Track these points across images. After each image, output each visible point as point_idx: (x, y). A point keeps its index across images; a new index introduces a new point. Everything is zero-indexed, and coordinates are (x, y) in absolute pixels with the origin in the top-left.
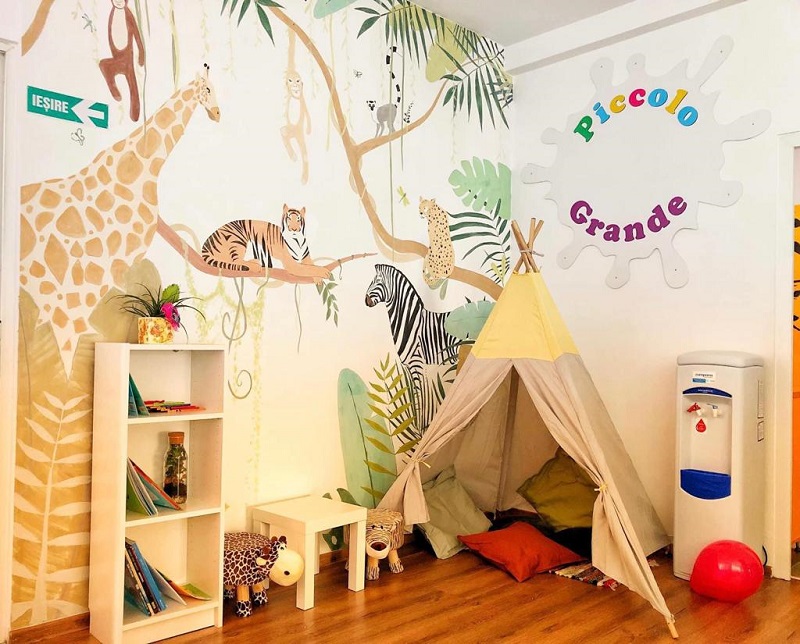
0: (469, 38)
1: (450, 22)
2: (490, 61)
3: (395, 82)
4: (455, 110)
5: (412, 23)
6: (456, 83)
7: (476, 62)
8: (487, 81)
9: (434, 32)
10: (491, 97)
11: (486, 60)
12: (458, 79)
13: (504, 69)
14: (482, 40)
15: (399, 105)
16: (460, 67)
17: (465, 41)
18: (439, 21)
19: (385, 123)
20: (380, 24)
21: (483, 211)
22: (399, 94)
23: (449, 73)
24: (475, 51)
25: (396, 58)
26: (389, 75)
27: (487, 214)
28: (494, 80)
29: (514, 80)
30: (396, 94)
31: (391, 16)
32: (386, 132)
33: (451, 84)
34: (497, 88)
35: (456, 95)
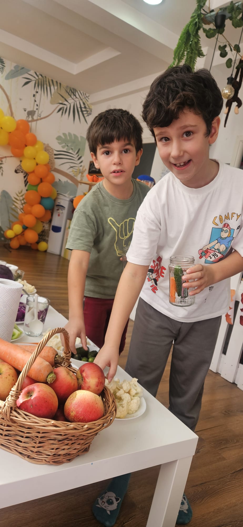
0: (73, 91)
1: (64, 85)
2: (81, 99)
3: (36, 103)
4: (62, 115)
5: (46, 84)
6: (64, 106)
7: (75, 99)
8: (79, 106)
9: (56, 88)
10: (80, 113)
11: (80, 99)
12: (65, 104)
13: (88, 103)
14: (79, 92)
15: (37, 111)
16: (66, 101)
17: (70, 92)
18: (59, 84)
19: (30, 116)
20: (32, 84)
21: (71, 151)
22: (38, 107)
23: (61, 102)
24: (75, 96)
25: (38, 96)
26: (34, 101)
27: (72, 152)
28: (83, 106)
29: (92, 107)
30: (36, 107)
31: (37, 81)
32: (30, 119)
33: (61, 106)
34: (83, 109)
35: (63, 110)
